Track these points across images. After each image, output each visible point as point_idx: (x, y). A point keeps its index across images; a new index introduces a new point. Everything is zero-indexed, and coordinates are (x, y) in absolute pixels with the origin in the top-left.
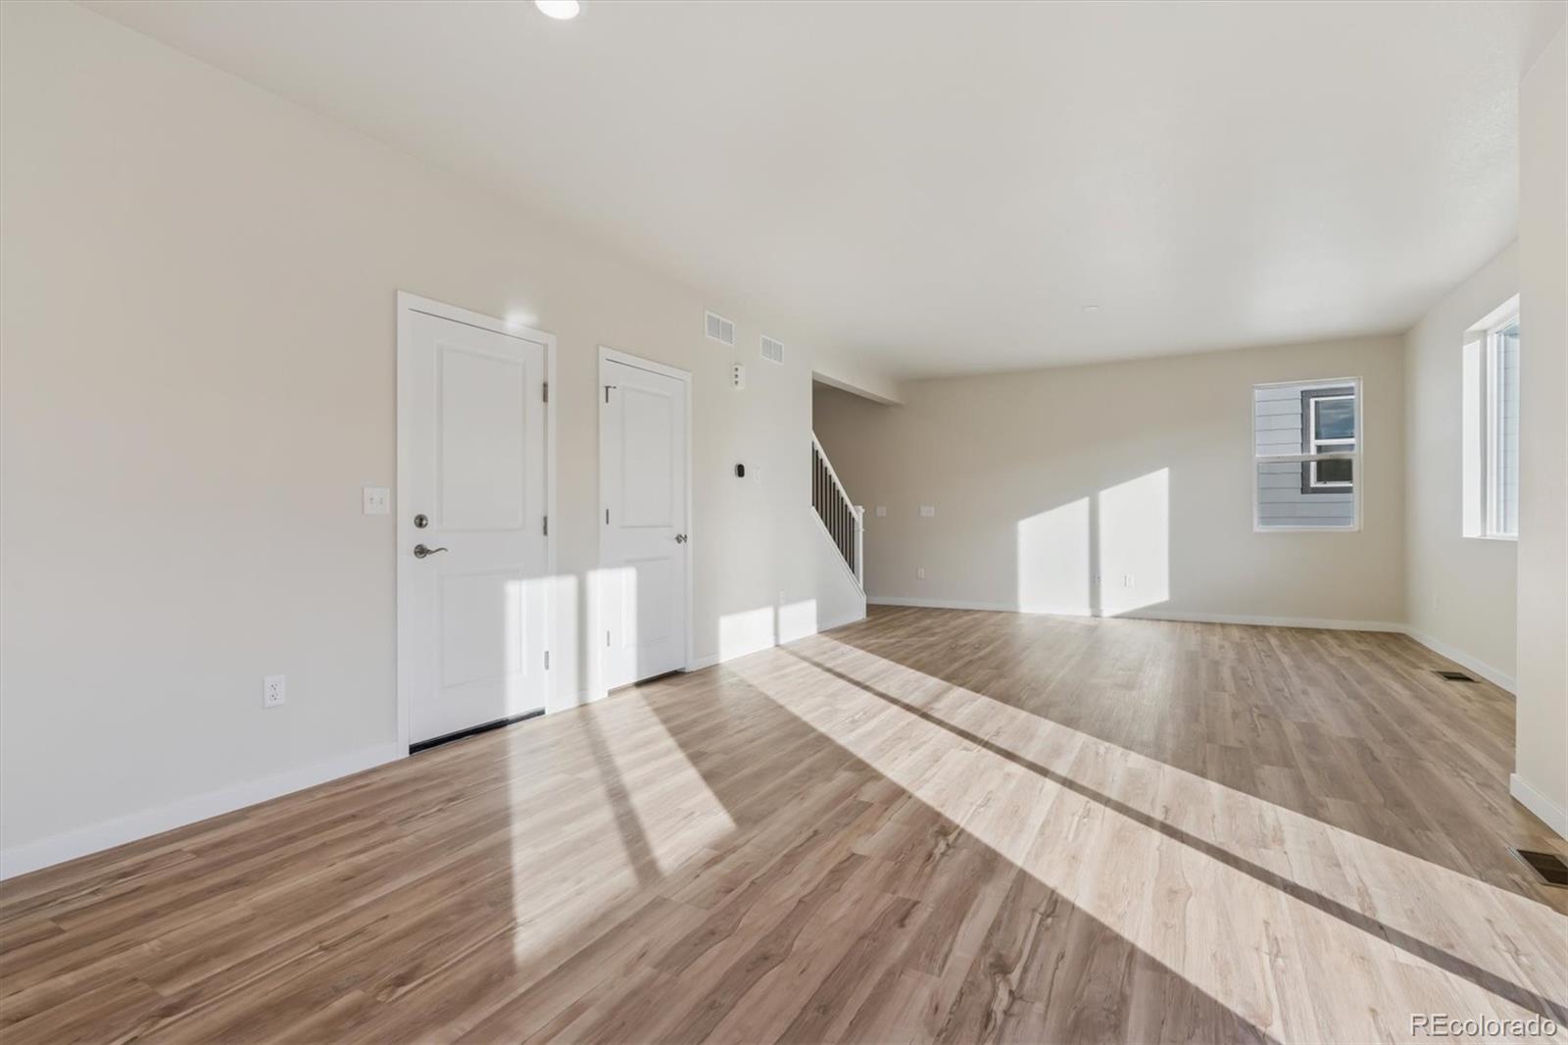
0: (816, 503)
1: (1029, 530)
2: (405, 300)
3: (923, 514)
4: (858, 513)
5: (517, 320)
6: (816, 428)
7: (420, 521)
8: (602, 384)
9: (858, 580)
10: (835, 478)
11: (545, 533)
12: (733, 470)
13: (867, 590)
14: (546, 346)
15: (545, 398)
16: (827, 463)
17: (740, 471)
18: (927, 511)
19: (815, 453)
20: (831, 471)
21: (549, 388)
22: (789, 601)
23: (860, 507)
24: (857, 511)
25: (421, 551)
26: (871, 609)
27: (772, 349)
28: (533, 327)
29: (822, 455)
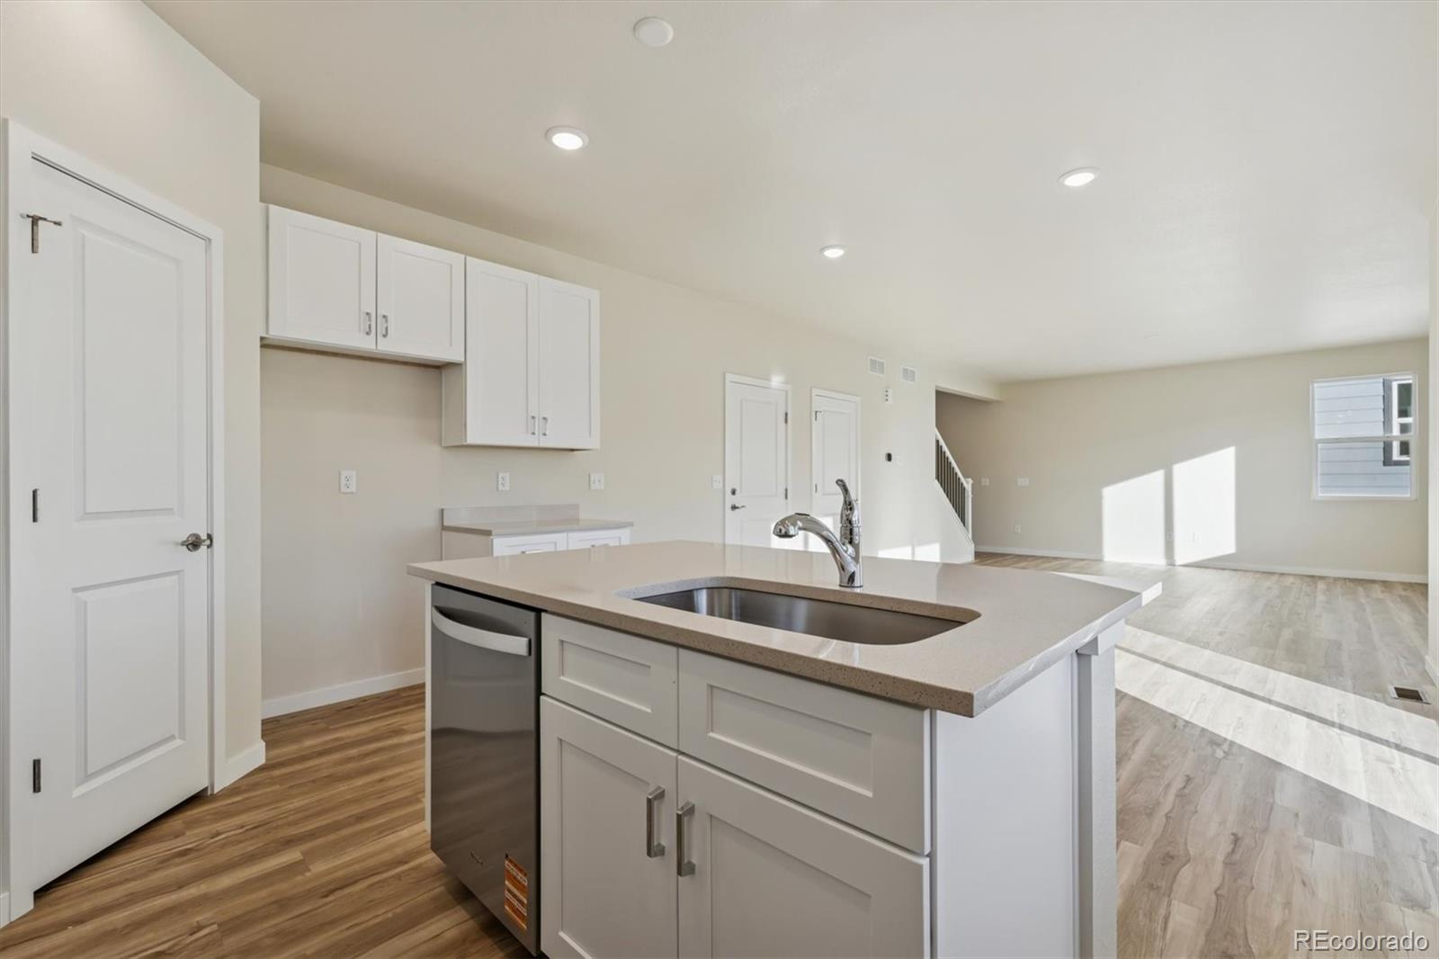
0: (937, 478)
1: (1113, 495)
2: (729, 377)
3: (1019, 484)
4: (968, 484)
5: (776, 381)
6: (938, 426)
7: (734, 492)
8: (814, 410)
9: (968, 530)
10: (951, 459)
11: (786, 497)
12: (884, 457)
13: (976, 539)
14: (787, 392)
15: (786, 421)
16: (945, 448)
17: (889, 457)
18: (1023, 482)
19: (938, 442)
20: (948, 454)
21: (789, 416)
22: (921, 544)
23: (970, 480)
24: (967, 482)
25: (734, 508)
26: (978, 555)
27: (908, 374)
28: (783, 383)
29: (942, 443)
